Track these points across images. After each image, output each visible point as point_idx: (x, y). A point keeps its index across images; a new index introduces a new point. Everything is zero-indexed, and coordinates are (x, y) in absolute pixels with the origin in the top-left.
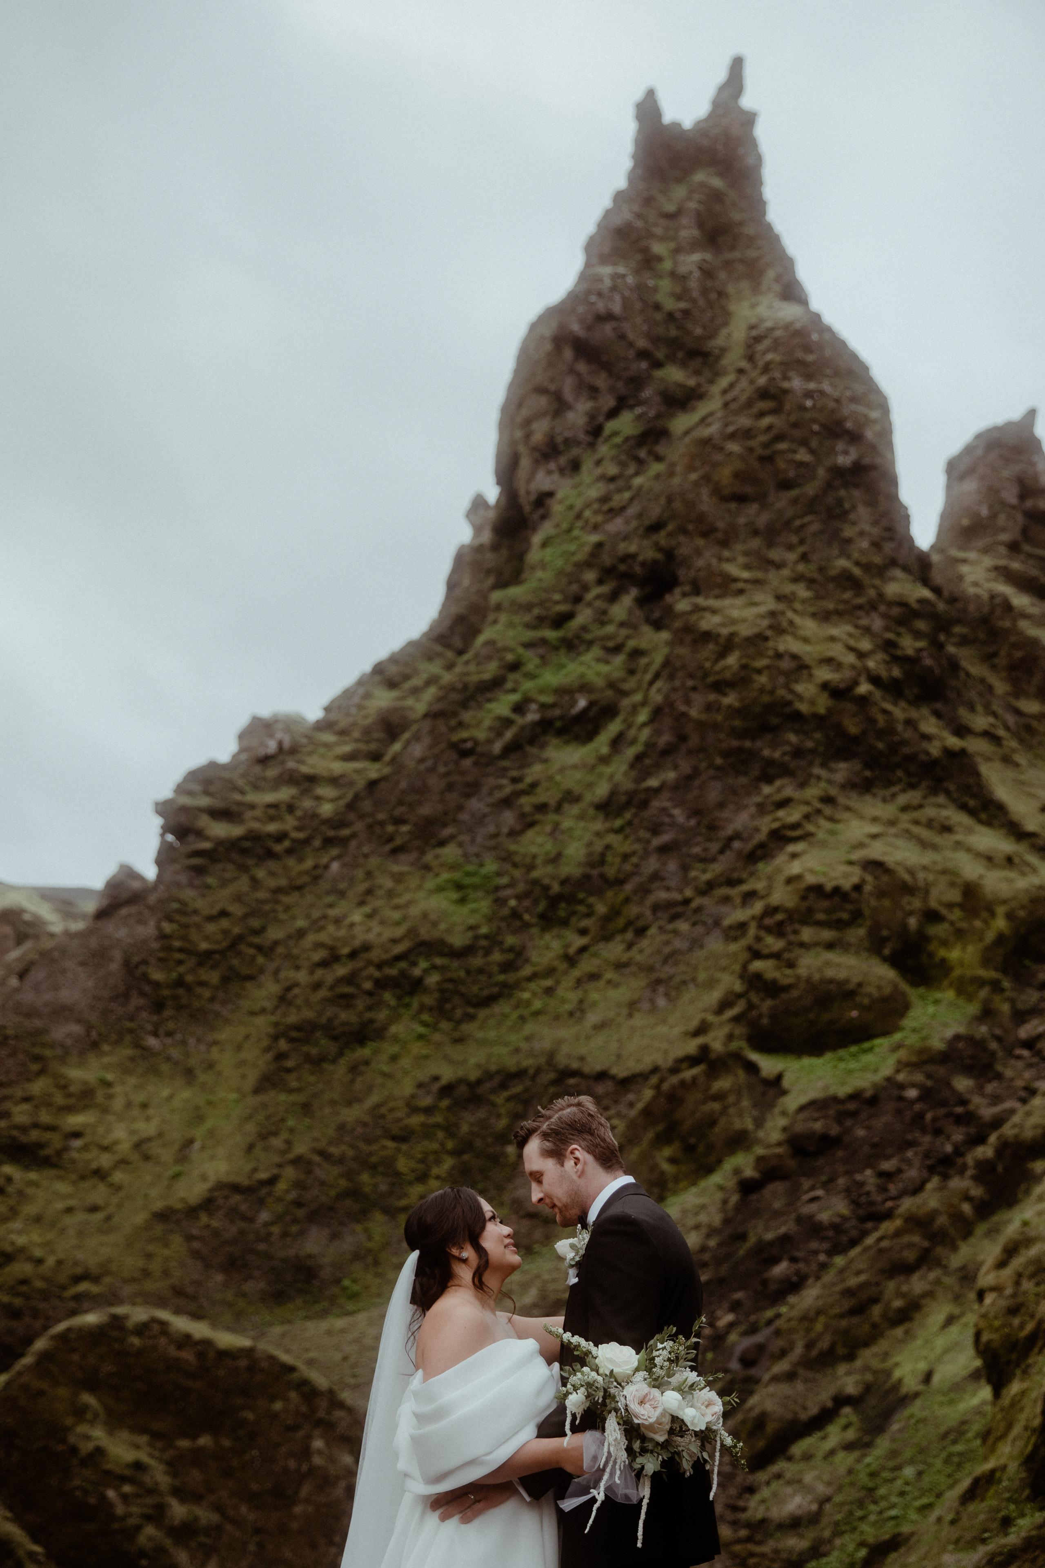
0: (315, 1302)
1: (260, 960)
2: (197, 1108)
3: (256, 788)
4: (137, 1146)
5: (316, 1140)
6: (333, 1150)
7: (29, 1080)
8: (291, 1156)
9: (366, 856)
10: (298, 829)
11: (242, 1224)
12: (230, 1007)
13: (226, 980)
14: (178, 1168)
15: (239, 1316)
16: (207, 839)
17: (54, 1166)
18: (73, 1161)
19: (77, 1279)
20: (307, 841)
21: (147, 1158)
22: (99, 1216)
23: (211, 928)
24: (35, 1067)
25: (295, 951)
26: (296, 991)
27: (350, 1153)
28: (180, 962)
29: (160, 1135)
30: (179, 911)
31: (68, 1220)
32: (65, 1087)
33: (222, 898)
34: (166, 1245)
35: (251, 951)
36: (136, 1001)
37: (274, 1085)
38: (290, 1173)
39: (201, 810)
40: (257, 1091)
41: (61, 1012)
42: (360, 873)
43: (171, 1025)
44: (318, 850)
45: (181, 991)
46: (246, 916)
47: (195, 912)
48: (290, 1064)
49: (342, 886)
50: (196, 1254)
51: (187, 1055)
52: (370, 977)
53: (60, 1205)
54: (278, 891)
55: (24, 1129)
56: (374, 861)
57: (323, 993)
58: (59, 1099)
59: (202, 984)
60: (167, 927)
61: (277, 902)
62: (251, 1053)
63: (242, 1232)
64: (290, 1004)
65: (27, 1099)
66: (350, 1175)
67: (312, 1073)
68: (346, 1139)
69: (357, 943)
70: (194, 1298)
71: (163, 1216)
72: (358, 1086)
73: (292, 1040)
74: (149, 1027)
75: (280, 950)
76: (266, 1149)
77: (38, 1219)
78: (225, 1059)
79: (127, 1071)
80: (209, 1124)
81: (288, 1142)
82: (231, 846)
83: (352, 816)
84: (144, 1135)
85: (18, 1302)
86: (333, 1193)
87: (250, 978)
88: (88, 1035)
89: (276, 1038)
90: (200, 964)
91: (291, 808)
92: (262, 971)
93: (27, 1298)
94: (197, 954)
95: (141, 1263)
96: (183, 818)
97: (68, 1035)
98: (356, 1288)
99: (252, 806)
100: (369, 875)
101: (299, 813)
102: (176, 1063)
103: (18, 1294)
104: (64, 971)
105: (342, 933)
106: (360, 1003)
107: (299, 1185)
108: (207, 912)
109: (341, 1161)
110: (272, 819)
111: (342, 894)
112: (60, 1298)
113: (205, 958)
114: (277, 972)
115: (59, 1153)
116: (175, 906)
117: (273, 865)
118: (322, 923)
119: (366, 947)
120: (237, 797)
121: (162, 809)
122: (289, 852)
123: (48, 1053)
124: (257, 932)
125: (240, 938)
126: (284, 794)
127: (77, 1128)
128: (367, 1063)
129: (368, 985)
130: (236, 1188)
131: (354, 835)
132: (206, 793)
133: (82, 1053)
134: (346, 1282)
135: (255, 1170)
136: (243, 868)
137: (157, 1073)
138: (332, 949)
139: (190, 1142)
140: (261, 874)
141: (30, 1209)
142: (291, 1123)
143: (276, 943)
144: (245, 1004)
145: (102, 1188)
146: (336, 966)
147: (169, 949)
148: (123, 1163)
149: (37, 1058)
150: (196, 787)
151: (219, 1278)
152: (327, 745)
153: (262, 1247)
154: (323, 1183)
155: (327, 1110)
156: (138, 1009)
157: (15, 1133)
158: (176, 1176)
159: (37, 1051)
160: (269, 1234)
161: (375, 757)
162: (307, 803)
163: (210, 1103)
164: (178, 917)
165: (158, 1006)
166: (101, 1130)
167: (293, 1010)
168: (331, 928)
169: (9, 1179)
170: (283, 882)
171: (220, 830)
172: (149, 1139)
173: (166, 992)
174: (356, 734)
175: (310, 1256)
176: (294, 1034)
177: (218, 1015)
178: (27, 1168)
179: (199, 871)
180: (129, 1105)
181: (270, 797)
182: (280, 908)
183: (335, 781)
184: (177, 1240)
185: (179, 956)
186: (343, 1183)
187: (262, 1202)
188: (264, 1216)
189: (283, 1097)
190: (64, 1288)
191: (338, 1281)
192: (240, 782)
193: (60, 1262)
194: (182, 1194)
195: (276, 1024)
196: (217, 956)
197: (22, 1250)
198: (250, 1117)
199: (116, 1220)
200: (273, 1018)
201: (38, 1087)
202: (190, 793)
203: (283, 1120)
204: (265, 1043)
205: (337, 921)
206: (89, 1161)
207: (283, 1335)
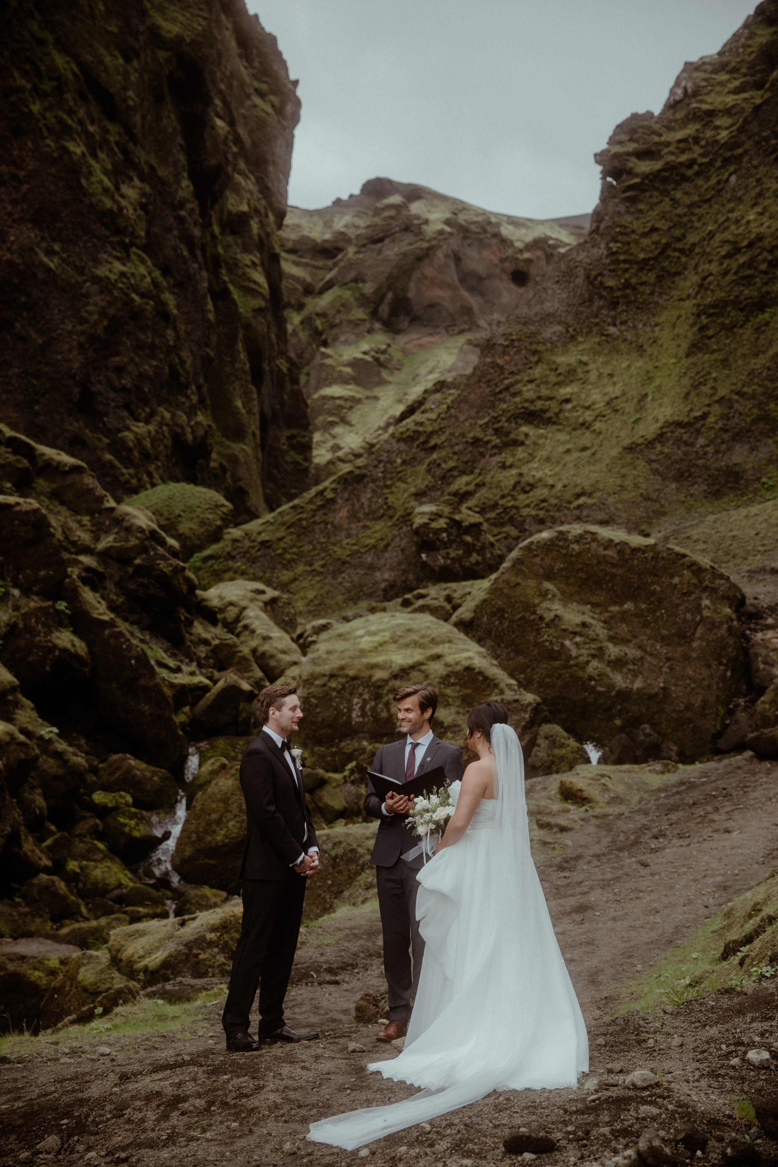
0: (743, 495)
1: (684, 259)
2: (648, 372)
3: (669, 129)
4: (608, 403)
5: (733, 384)
6: (746, 389)
7: (531, 368)
8: (716, 398)
9: (756, 167)
10: (703, 155)
11: (684, 449)
12: (665, 297)
13: (660, 278)
14: (638, 416)
15: (689, 510)
16: (636, 175)
17: (554, 423)
18: (567, 419)
19: (578, 496)
20: (711, 163)
21: (617, 411)
22: (588, 453)
23: (645, 241)
24: (535, 359)
25: (708, 250)
26: (711, 278)
27: (760, 390)
28: (626, 270)
29: (624, 394)
30: (620, 233)
31: (567, 458)
32: (556, 369)
33: (652, 218)
34: (635, 469)
35: (677, 254)
36: (598, 303)
37: (700, 349)
38: (716, 409)
39: (629, 154)
40: (688, 356)
41: (547, 318)
42: (752, 182)
43: (624, 316)
44: (719, 168)
45: (628, 291)
46: (670, 228)
47: (633, 232)
48: (711, 332)
49: (739, 194)
50: (656, 472)
51: (638, 336)
52: (764, 261)
53: (561, 449)
54: (692, 205)
55: (532, 402)
56: (762, 170)
57: (730, 277)
58: (553, 379)
59: (643, 284)
60: (614, 246)
61: (692, 214)
62: (682, 329)
63: (685, 454)
64: (707, 289)
65: (531, 381)
66: (760, 406)
67: (728, 337)
68: (756, 380)
69: (753, 236)
70: (656, 501)
71: (630, 449)
72: (761, 342)
73: (710, 315)
74: (609, 320)
75: (697, 250)
76: (698, 395)
77: (548, 459)
78: (665, 335)
79: (596, 353)
80: (657, 382)
81: (712, 388)
82: (654, 177)
83: (743, 137)
84: (613, 396)
85: (542, 513)
86: (748, 420)
87: (678, 274)
88: (568, 332)
89: (699, 315)
90: (641, 270)
91: (696, 140)
92: (686, 268)
93: (548, 511)
94: (637, 263)
95: (619, 482)
96: (616, 163)
97: (554, 333)
98: (771, 483)
99: (668, 144)
100: (758, 180)
101: (703, 143)
102: (631, 343)
103: (542, 509)
104: (545, 289)
105: (741, 230)
106: (758, 281)
107: (725, 417)
108: (642, 230)
109: (753, 397)
110: (683, 151)
111: (740, 200)
112: (569, 509)
113: (643, 265)
114: (696, 267)
115: (557, 414)
116: (618, 229)
117: (687, 186)
118: (726, 224)
119: (760, 238)
120: (656, 139)
121: (599, 158)
122: (698, 174)
123: (541, 348)
124: (679, 240)
125: (667, 245)
126: (690, 130)
127: (568, 396)
128: (767, 324)
129: (763, 267)
130: (679, 424)
131: (746, 152)
132: (631, 140)
133: (565, 344)
134: (764, 480)
135: (691, 410)
136: (665, 193)
137: (618, 351)
138: (735, 243)
139: (646, 395)
140: (678, 195)
141: (543, 453)
142: (714, 375)
143: (694, 245)
144: (675, 293)
145: (588, 434)
146: (738, 256)
147: (617, 262)
148: (601, 415)
149: (535, 352)
150: (624, 137)
151: (673, 486)
152: (721, 84)
153: (701, 462)
154: (741, 414)
155: (740, 362)
156: (600, 308)
157: (526, 405)
158: (637, 421)
159: (534, 347)
160: (706, 453)
161: (759, 86)
162: (709, 133)
163: (656, 367)
164: (620, 238)
165: (614, 304)
166: (583, 396)
167: (709, 292)
168: (733, 227)
169: (527, 435)
170: (696, 198)
171: (645, 167)
172: (616, 398)
173: (619, 294)
174: (744, 70)
175: (736, 465)
176: (712, 311)
177: (657, 303)
178: (537, 427)
179: (633, 200)
180: (600, 376)
181: (680, 135)
182: (694, 218)
183: (728, 112)
184: (641, 463)
185: (623, 266)
186: (756, 411)
187: (698, 432)
188: (701, 441)
189: (706, 357)
190: (570, 502)
191: (759, 479)
192: (657, 127)
193: (565, 486)
194: (641, 433)
195: (699, 305)
196: (652, 262)
197: (540, 480)
198: (685, 373)
199: (598, 455)
200: (694, 301)
201: (537, 372)
202: (620, 143)
203: (709, 373)
204: (691, 321)
205: (737, 221)
206: (578, 417)
207: (715, 522)
